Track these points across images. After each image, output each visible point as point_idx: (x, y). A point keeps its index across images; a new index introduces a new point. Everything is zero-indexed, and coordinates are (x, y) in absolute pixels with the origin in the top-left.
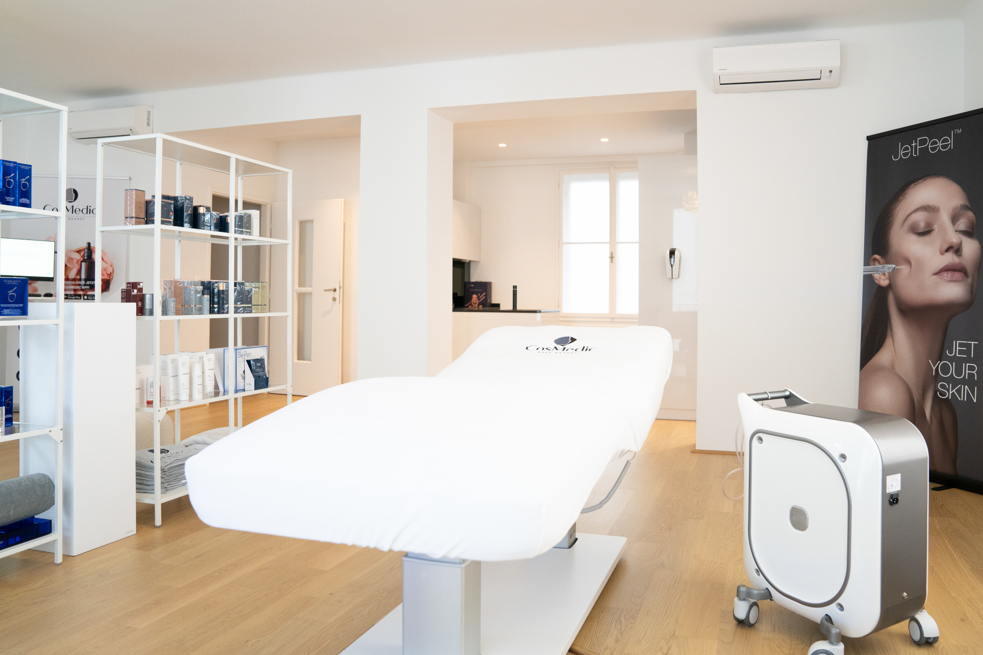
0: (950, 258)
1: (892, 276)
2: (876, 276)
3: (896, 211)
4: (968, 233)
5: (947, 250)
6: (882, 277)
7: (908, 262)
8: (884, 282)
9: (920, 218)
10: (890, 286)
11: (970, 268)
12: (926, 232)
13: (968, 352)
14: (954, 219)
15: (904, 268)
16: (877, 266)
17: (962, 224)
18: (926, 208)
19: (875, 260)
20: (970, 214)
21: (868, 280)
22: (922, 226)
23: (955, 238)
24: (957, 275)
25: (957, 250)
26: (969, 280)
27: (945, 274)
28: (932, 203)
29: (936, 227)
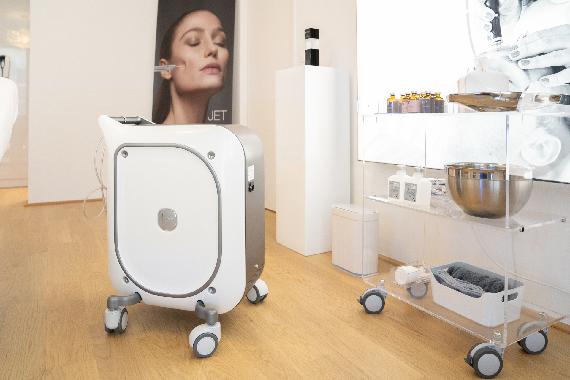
0: (210, 60)
1: (173, 73)
2: (163, 73)
3: (177, 31)
4: (221, 45)
5: (209, 55)
6: (167, 73)
7: (184, 63)
8: (168, 77)
9: (192, 36)
10: (172, 79)
11: (222, 65)
12: (196, 44)
13: (221, 117)
14: (213, 36)
15: (181, 67)
16: (164, 66)
17: (218, 40)
18: (196, 29)
19: (162, 62)
20: (223, 34)
21: (157, 75)
22: (193, 40)
23: (213, 48)
24: (215, 70)
25: (214, 55)
26: (222, 73)
27: (207, 70)
28: (200, 26)
29: (202, 41)
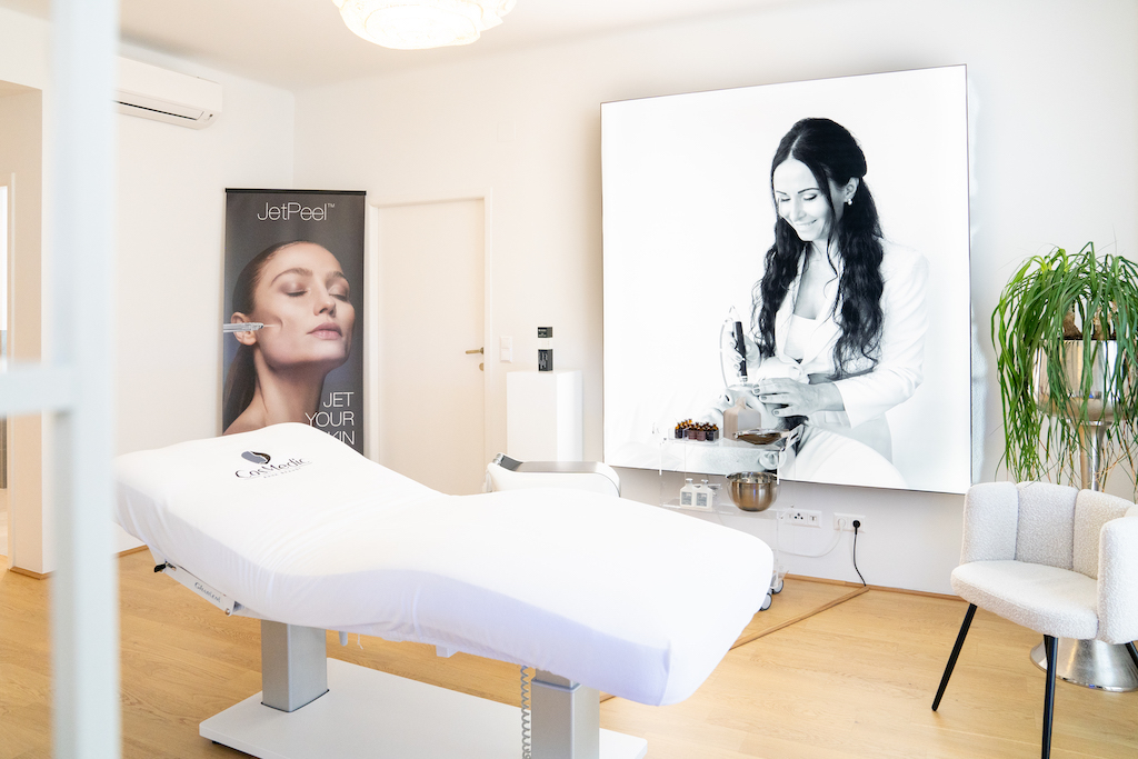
0: (324, 319)
1: (258, 335)
2: (239, 334)
3: (263, 270)
4: (342, 298)
5: (321, 312)
6: (246, 335)
7: (279, 321)
8: (249, 341)
9: (292, 281)
10: (256, 345)
11: (344, 326)
12: (300, 293)
13: (344, 402)
14: (328, 284)
15: (274, 328)
16: (240, 323)
17: (336, 289)
18: (297, 271)
19: (237, 317)
20: (344, 281)
21: (230, 339)
22: (293, 287)
23: (329, 301)
24: (332, 334)
25: (332, 313)
26: (344, 339)
27: (320, 333)
28: (305, 266)
29: (309, 289)
